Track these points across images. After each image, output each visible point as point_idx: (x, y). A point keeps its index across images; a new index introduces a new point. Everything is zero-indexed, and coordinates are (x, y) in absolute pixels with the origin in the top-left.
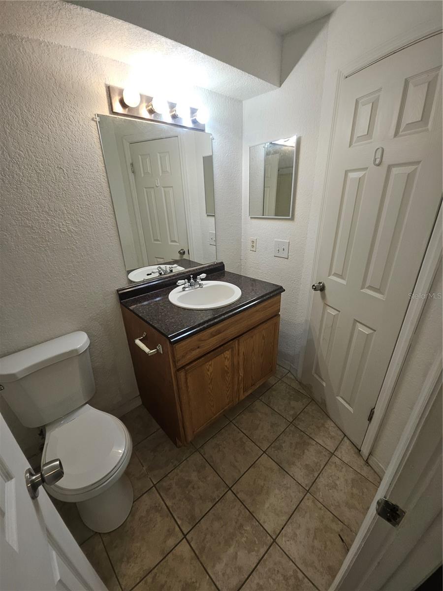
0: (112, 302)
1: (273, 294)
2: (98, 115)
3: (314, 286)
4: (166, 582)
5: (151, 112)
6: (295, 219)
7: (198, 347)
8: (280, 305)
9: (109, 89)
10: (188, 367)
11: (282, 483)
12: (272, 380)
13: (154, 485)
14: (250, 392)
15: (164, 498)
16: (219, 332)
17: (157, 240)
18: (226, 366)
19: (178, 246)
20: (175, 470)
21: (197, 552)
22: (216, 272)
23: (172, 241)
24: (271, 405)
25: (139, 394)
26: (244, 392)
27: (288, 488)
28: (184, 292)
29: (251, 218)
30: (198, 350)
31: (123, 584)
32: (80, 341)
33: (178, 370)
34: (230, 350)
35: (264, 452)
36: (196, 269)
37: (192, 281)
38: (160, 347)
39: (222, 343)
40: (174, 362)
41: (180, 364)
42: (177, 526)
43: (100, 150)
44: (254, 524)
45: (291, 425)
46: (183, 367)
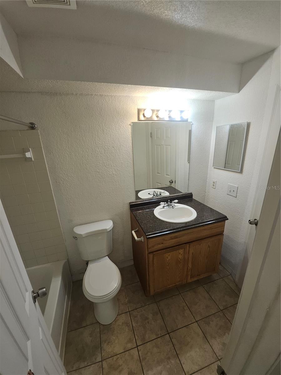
0: (127, 208)
1: (218, 220)
2: (132, 123)
3: (250, 221)
4: (122, 365)
5: (157, 117)
6: (243, 173)
7: (162, 244)
8: (224, 228)
9: (139, 111)
10: (155, 253)
11: (203, 347)
12: (215, 276)
13: (129, 311)
14: (195, 279)
15: (132, 321)
16: (176, 237)
17: (159, 173)
18: (180, 258)
19: (169, 178)
20: (141, 308)
21: (141, 359)
22: (186, 199)
23: (167, 175)
24: (210, 293)
25: (133, 258)
26: (191, 278)
27: (206, 351)
28: (163, 209)
29: (214, 168)
30: (162, 245)
31: (103, 354)
32: (108, 225)
33: (149, 253)
34: (183, 249)
35: (196, 322)
36: (174, 196)
37: (169, 203)
38: (142, 239)
39: (177, 244)
40: (148, 248)
41: (150, 250)
42: (134, 339)
43: (131, 138)
44: (177, 361)
45: (221, 312)
46: (152, 252)
